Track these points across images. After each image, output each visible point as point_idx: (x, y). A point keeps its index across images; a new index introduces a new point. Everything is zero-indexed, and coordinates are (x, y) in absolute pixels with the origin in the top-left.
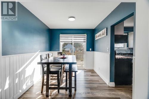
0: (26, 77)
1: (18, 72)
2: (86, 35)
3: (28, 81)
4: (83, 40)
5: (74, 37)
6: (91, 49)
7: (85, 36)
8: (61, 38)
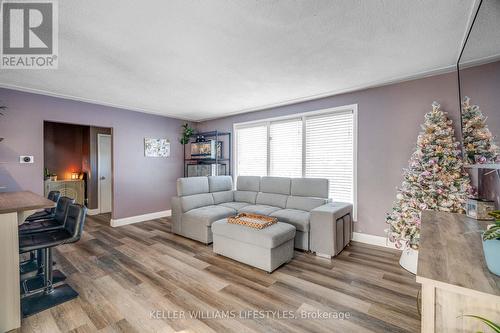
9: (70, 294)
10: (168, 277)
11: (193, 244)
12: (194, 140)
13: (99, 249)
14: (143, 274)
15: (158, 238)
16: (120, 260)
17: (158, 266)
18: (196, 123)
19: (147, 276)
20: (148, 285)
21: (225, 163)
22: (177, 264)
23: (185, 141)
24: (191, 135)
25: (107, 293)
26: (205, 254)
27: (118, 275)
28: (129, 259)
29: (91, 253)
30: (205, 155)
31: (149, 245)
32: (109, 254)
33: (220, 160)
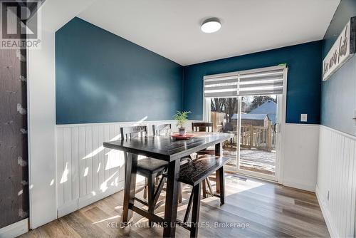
0: (107, 168)
1: (90, 156)
2: (283, 66)
3: (115, 177)
4: (272, 88)
5: (242, 80)
6: (304, 117)
7: (282, 70)
8: (207, 86)
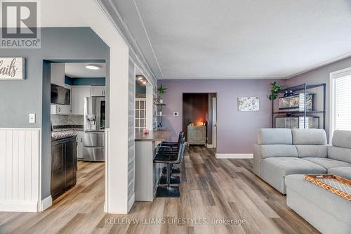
9: (176, 194)
10: (235, 210)
11: (269, 189)
12: (282, 95)
13: (202, 171)
14: (219, 199)
15: (242, 174)
16: (210, 183)
17: (232, 197)
18: (285, 80)
19: (221, 202)
20: (219, 210)
21: (318, 115)
22: (248, 202)
23: (273, 97)
24: (279, 91)
25: (193, 203)
26: (277, 203)
27: (205, 193)
28: (215, 183)
29: (198, 171)
30: (295, 108)
31: (232, 177)
32: (206, 176)
33: (311, 113)
